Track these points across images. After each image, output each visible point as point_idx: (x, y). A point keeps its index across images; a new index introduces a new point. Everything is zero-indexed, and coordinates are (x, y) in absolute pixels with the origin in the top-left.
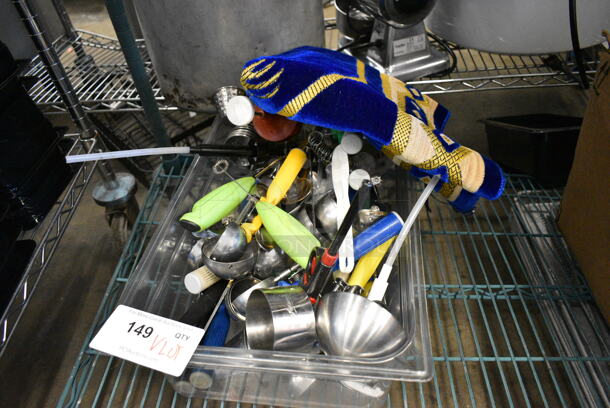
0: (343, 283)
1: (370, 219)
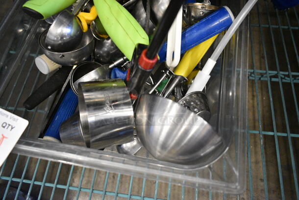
0: (170, 73)
1: (201, 13)
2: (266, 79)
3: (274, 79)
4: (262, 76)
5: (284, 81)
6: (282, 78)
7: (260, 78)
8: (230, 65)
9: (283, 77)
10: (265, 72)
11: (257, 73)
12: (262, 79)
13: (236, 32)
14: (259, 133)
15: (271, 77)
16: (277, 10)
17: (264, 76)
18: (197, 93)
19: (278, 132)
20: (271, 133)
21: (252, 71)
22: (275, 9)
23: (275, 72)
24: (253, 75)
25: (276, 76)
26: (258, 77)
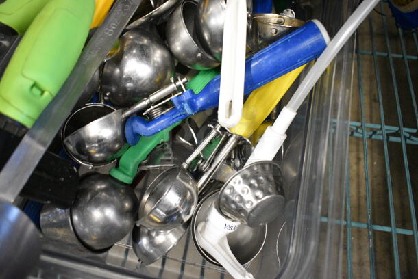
0: (222, 128)
2: (381, 138)
3: (392, 139)
4: (375, 133)
5: (408, 141)
6: (406, 138)
7: (371, 136)
8: (322, 113)
9: (408, 135)
10: (379, 127)
11: (367, 128)
12: (374, 137)
13: (332, 64)
14: (368, 228)
15: (388, 135)
16: (400, 29)
17: (378, 132)
18: (262, 164)
19: (397, 227)
20: (387, 229)
21: (359, 124)
22: (398, 27)
23: (395, 129)
24: (359, 130)
25: (397, 134)
26: (368, 134)
